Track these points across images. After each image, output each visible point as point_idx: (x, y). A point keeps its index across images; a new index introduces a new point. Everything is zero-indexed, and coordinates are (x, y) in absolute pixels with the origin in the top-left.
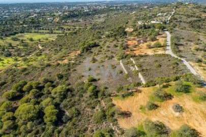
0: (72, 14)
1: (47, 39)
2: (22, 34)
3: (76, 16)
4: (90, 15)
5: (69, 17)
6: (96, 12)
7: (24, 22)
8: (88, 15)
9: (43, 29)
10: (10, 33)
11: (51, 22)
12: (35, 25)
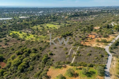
0: (76, 14)
1: (54, 28)
2: (46, 24)
3: (78, 16)
4: (87, 15)
5: (74, 16)
6: (92, 13)
7: (50, 18)
8: (85, 15)
9: (57, 22)
10: (41, 23)
11: (63, 19)
12: (54, 20)
